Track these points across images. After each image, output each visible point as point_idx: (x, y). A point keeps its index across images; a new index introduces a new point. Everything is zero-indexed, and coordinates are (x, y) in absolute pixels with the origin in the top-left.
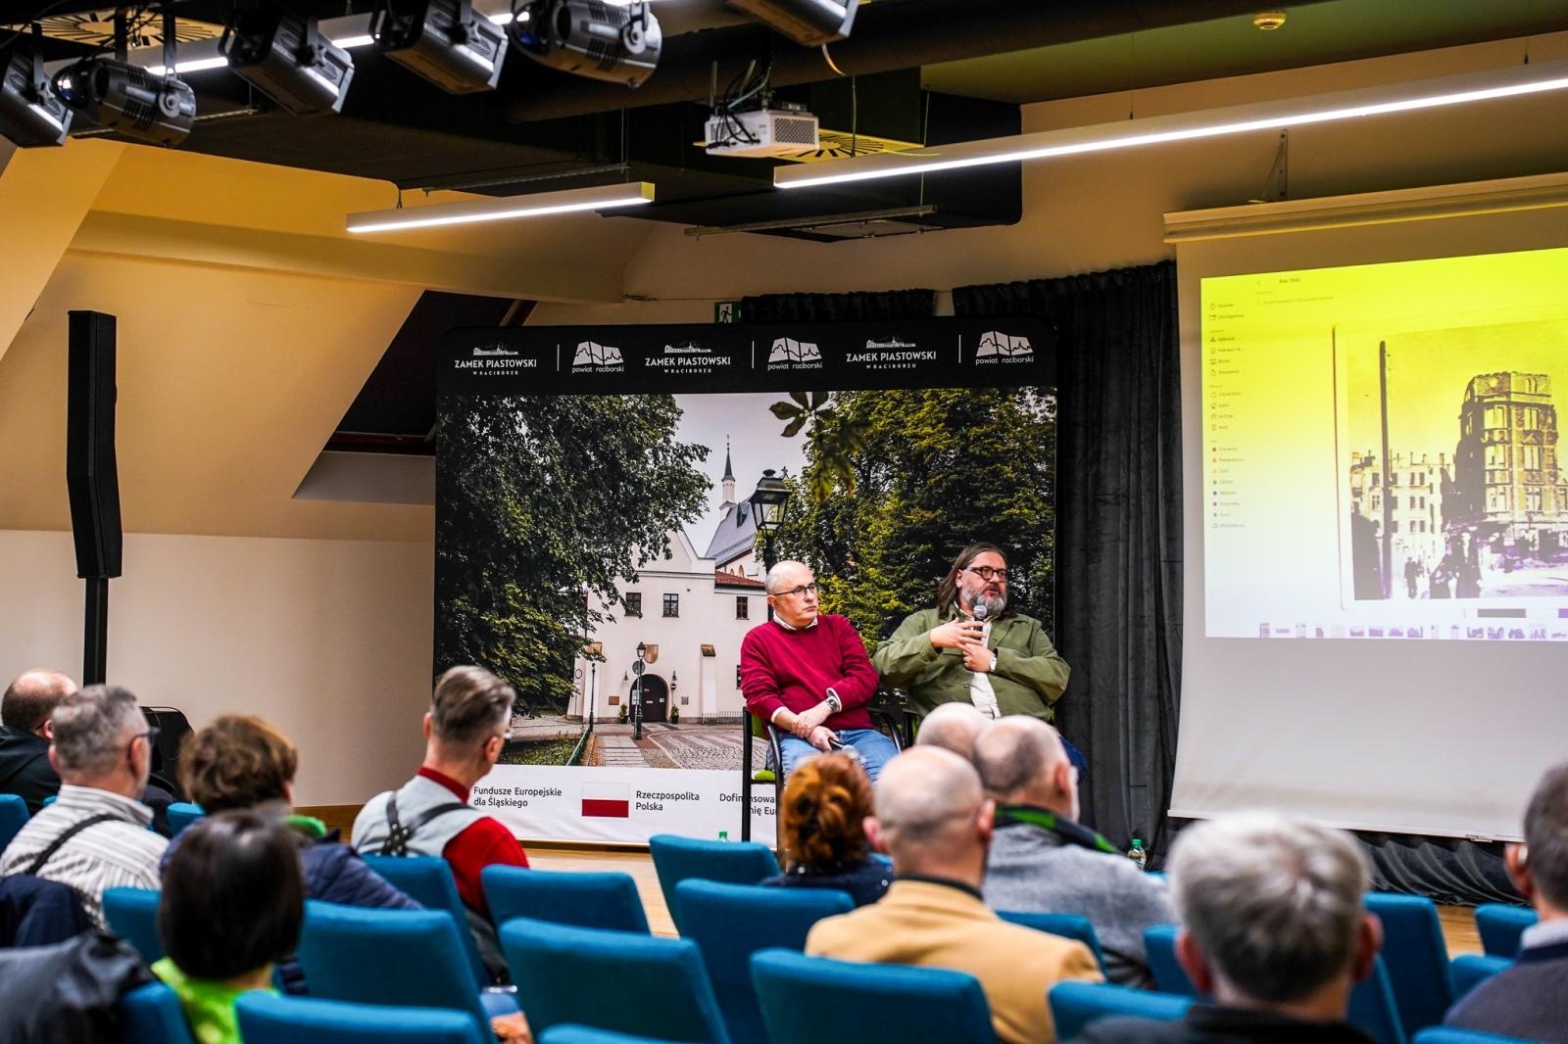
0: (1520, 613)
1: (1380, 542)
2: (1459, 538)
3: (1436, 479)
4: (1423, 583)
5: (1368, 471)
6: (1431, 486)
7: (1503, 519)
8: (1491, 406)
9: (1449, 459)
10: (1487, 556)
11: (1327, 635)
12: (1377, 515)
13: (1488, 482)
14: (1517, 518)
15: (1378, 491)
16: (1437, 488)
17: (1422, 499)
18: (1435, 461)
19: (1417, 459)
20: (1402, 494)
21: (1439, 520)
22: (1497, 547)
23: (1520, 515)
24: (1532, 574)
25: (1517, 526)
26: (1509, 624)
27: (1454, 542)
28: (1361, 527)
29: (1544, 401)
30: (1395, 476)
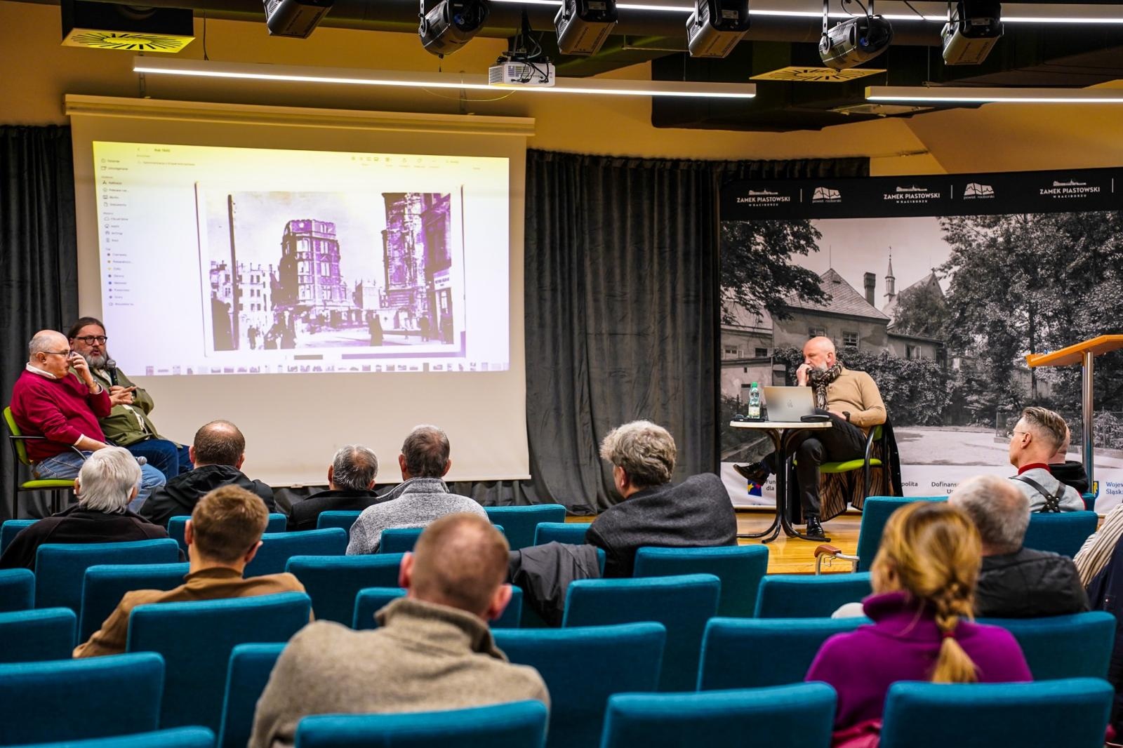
0: (320, 357)
1: (231, 316)
2: (282, 314)
3: (267, 279)
4: (259, 341)
5: (222, 274)
6: (264, 283)
7: (309, 303)
8: (300, 238)
9: (275, 268)
10: (299, 325)
11: (195, 372)
12: (229, 300)
13: (299, 282)
14: (317, 303)
15: (229, 285)
16: (268, 285)
17: (258, 291)
18: (266, 268)
19: (255, 267)
20: (246, 288)
21: (269, 304)
22: (306, 320)
23: (319, 302)
24: (325, 335)
25: (318, 308)
26: (313, 363)
27: (279, 317)
28: (218, 307)
29: (332, 238)
30: (240, 277)
